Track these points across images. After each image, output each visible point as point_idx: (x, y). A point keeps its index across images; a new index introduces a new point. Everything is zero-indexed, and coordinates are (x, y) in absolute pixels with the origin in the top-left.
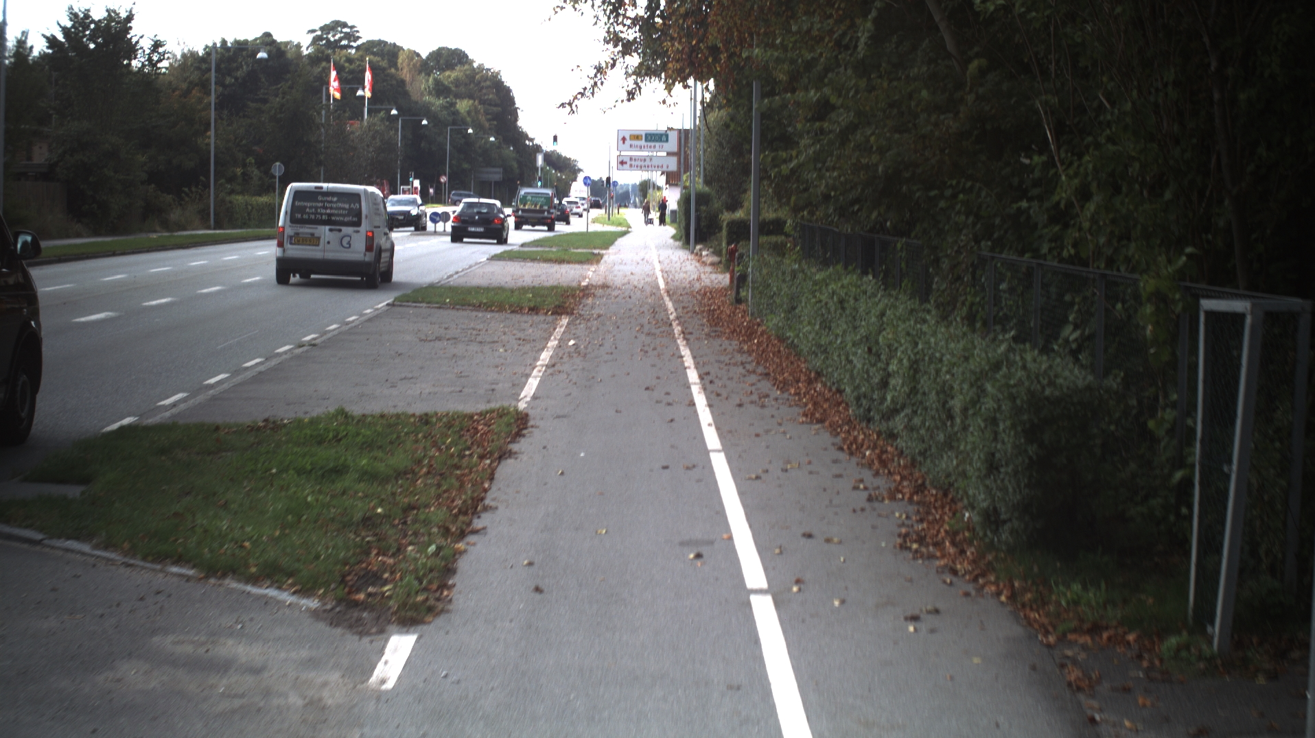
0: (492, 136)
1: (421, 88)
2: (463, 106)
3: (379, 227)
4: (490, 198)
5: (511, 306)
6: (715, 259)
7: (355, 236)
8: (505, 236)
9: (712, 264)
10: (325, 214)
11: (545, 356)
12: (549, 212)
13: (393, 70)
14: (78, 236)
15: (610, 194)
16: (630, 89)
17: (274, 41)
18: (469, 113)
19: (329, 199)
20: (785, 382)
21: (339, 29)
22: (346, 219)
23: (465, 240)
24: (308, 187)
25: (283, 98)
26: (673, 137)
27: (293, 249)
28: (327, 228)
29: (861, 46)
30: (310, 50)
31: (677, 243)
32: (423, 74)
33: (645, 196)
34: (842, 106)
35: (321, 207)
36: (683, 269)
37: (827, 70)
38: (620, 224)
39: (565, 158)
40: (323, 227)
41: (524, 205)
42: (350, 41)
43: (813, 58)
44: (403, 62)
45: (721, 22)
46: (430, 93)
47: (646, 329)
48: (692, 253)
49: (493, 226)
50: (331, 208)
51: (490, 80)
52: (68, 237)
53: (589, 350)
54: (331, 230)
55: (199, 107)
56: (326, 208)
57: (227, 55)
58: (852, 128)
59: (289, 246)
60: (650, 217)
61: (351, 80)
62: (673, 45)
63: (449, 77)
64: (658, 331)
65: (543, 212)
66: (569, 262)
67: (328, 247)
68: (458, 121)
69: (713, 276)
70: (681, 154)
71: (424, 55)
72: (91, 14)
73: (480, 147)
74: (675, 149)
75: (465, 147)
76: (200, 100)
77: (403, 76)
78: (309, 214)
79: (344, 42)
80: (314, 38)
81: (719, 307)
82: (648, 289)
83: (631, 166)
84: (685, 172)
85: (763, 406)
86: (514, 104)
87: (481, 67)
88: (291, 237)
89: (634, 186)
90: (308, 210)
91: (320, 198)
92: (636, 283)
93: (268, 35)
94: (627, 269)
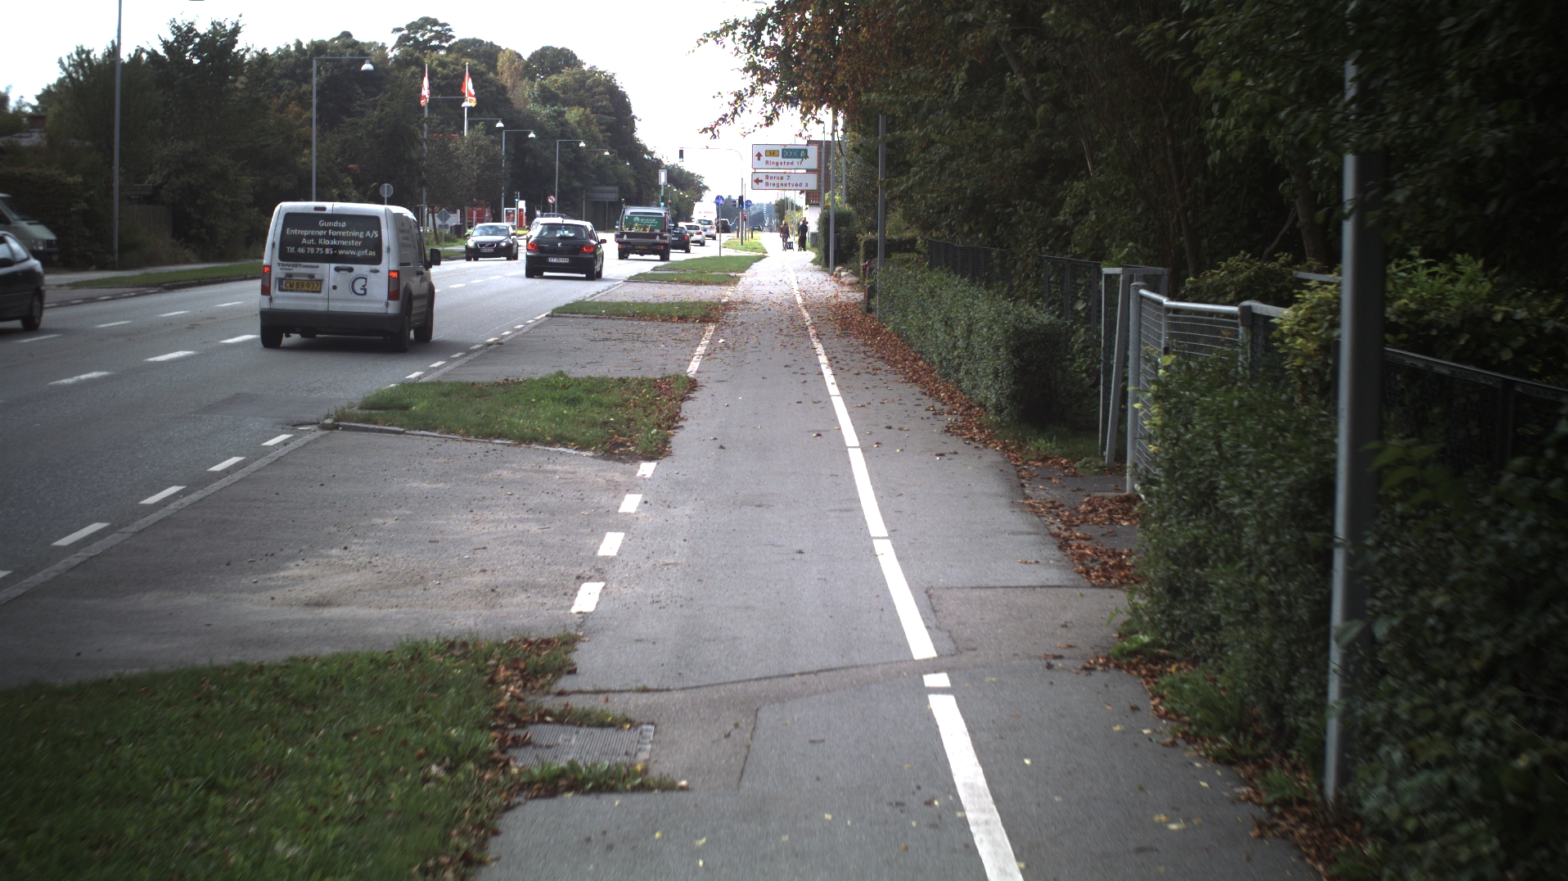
0: (606, 149)
1: (524, 94)
2: (573, 115)
3: (408, 264)
4: (581, 219)
5: (662, 315)
6: (854, 279)
7: (372, 278)
8: (598, 269)
9: (851, 284)
10: (329, 246)
11: (701, 350)
12: (662, 237)
13: (491, 75)
14: (187, 262)
15: (743, 215)
16: (768, 114)
17: (356, 43)
18: (579, 123)
19: (336, 224)
20: (896, 362)
21: (429, 27)
22: (360, 254)
23: (545, 274)
24: (305, 208)
25: (382, 111)
26: (813, 151)
27: (284, 298)
28: (333, 266)
29: (957, 90)
30: (396, 52)
31: (817, 267)
32: (527, 79)
33: (782, 217)
34: (940, 142)
35: (323, 237)
36: (821, 289)
37: (930, 111)
38: (754, 249)
39: (688, 173)
40: (327, 265)
41: (630, 229)
42: (441, 42)
43: (919, 101)
44: (504, 64)
45: (848, 67)
46: (535, 100)
47: (785, 332)
48: (832, 275)
49: (581, 255)
50: (338, 238)
51: (604, 85)
52: (177, 263)
53: (737, 345)
54: (337, 270)
55: (297, 123)
56: (331, 238)
57: (302, 58)
58: (950, 158)
59: (278, 293)
60: (789, 240)
61: (448, 88)
62: (807, 86)
63: (556, 81)
64: (795, 334)
65: (654, 236)
66: (706, 284)
67: (333, 293)
68: (566, 133)
69: (850, 294)
70: (822, 172)
71: (526, 56)
72: (195, 27)
73: (593, 163)
74: (815, 166)
75: (575, 162)
76: (298, 116)
77: (503, 82)
78: (306, 246)
79: (435, 43)
80: (400, 38)
81: (851, 316)
82: (787, 304)
83: (767, 184)
84: (827, 190)
85: (875, 374)
86: (631, 112)
87: (592, 71)
88: (280, 280)
89: (769, 206)
90: (304, 241)
91: (322, 223)
92: (774, 300)
93: (347, 35)
94: (766, 289)
